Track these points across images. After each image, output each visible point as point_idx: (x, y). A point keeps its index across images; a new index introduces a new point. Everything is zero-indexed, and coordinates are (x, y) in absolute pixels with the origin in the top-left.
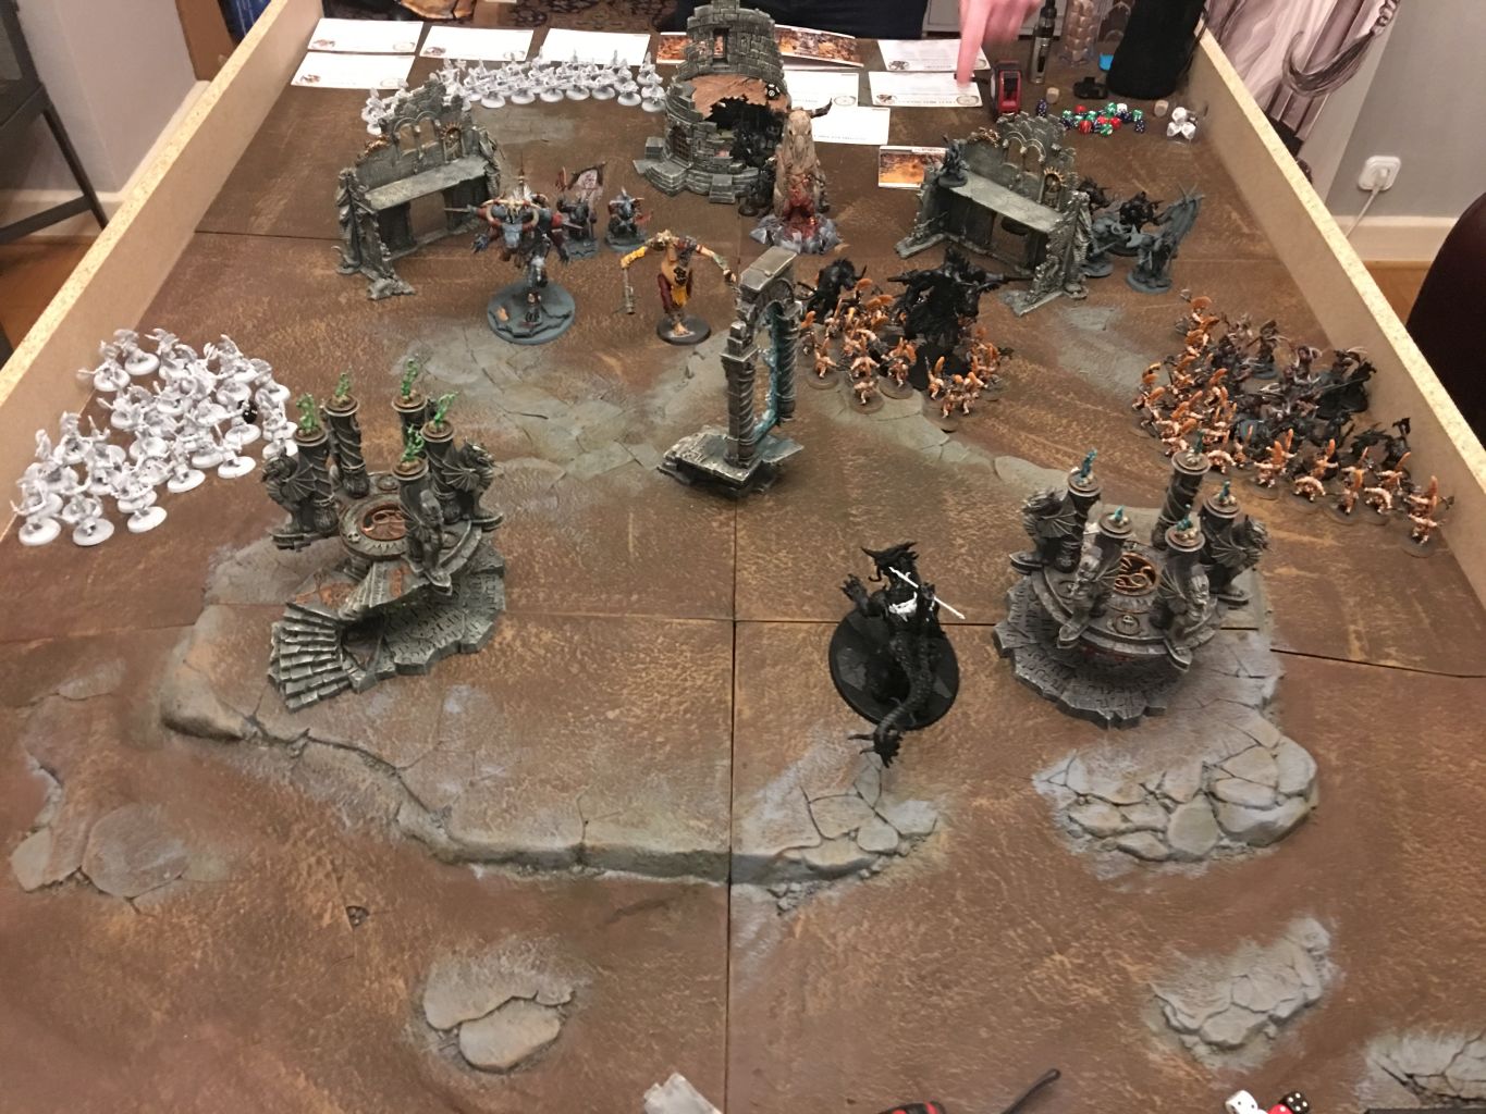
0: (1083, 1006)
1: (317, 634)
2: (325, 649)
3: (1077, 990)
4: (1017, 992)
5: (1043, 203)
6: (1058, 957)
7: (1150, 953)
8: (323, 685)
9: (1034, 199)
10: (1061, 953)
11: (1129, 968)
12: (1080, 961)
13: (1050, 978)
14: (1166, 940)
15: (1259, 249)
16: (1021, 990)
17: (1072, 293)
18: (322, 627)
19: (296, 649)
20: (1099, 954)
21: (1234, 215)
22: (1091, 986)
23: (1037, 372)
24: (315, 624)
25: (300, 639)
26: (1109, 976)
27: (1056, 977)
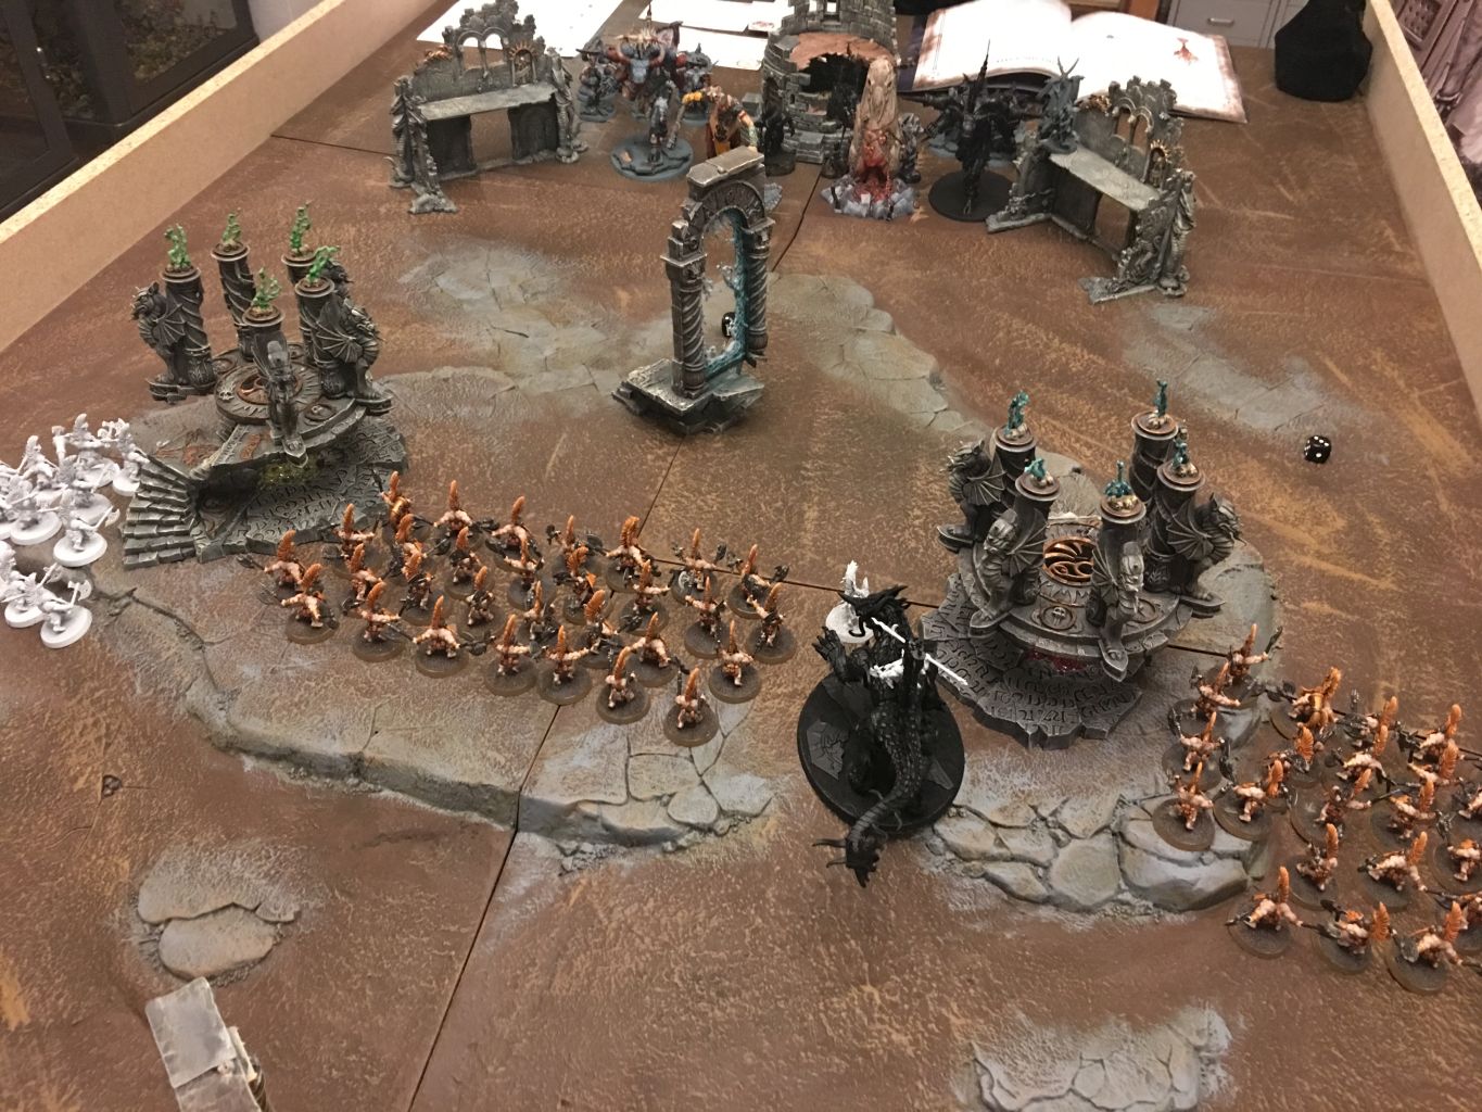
0: (881, 1052)
1: (169, 492)
2: (176, 510)
3: (880, 1031)
4: (803, 1019)
5: (1147, 182)
6: (868, 988)
7: (985, 1008)
8: (166, 547)
9: (1138, 178)
10: (874, 984)
11: (953, 1019)
12: (896, 999)
13: (850, 1010)
14: (1013, 997)
15: (1407, 268)
16: (811, 1017)
17: (1166, 289)
18: (177, 486)
19: (145, 505)
20: (919, 996)
21: (1389, 232)
22: (897, 1031)
23: (1094, 362)
24: (170, 482)
25: (152, 494)
26: (924, 1025)
27: (858, 1011)
